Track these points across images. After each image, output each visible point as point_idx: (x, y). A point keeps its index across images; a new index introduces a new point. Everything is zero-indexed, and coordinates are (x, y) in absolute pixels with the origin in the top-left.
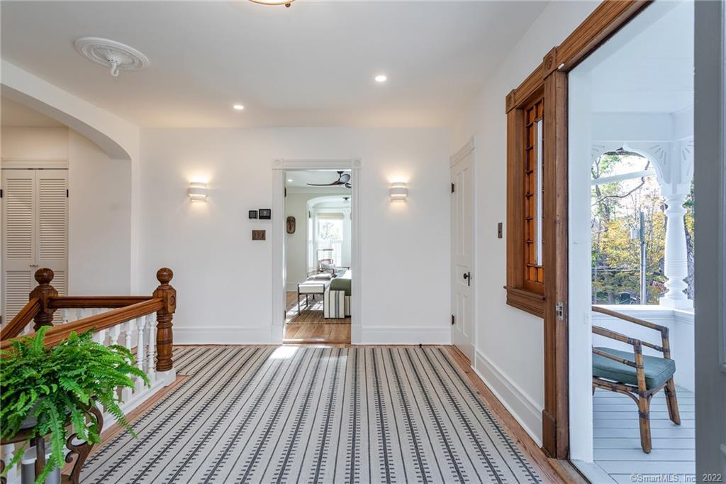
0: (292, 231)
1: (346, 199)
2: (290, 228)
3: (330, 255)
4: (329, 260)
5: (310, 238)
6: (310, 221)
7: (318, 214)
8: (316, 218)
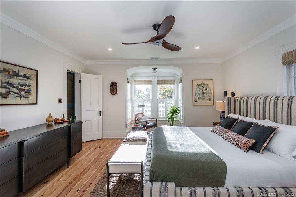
0: (115, 93)
1: (155, 69)
2: (113, 91)
3: (143, 110)
4: (142, 113)
5: (129, 97)
6: (129, 85)
7: (135, 81)
8: (133, 84)
